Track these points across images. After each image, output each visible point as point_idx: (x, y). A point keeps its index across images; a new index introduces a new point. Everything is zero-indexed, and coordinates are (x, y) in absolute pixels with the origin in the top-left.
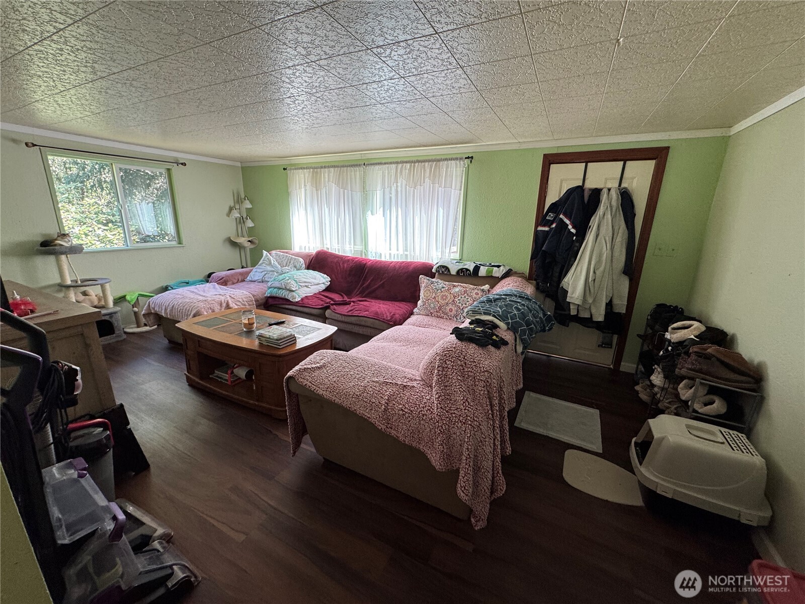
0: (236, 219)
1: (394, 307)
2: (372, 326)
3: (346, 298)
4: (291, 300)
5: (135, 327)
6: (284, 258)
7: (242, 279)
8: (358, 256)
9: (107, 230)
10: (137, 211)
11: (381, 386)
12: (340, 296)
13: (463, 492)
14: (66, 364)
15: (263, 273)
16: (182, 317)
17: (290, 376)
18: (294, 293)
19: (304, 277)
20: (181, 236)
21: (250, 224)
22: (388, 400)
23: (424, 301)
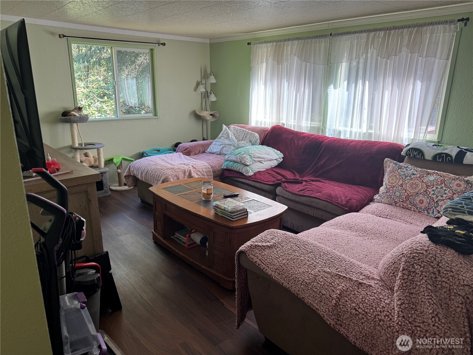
0: (202, 93)
1: (351, 191)
2: (324, 208)
3: (298, 177)
4: (244, 174)
5: (118, 186)
6: (241, 133)
7: (203, 151)
8: (315, 133)
9: (103, 102)
10: (125, 85)
11: (334, 279)
12: (292, 174)
14: (77, 216)
15: (221, 146)
16: (154, 181)
17: (242, 251)
18: (248, 168)
19: (258, 152)
20: (157, 109)
21: (213, 98)
22: (340, 295)
23: (388, 187)
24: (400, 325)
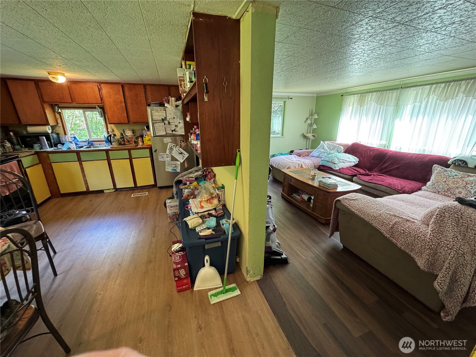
0: (308, 124)
1: (405, 182)
2: (384, 190)
3: (368, 172)
4: (333, 168)
6: (332, 146)
7: (308, 155)
11: (391, 216)
12: (364, 171)
13: (438, 285)
15: (319, 153)
16: (282, 168)
17: (338, 199)
18: (336, 165)
19: (343, 157)
20: (283, 132)
21: (315, 126)
22: (395, 223)
23: (434, 182)
24: (431, 239)
